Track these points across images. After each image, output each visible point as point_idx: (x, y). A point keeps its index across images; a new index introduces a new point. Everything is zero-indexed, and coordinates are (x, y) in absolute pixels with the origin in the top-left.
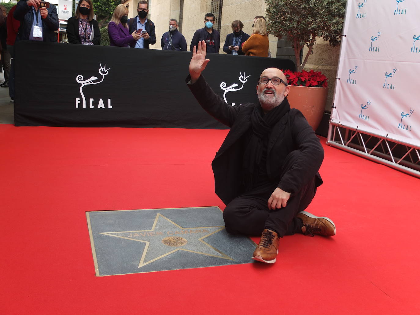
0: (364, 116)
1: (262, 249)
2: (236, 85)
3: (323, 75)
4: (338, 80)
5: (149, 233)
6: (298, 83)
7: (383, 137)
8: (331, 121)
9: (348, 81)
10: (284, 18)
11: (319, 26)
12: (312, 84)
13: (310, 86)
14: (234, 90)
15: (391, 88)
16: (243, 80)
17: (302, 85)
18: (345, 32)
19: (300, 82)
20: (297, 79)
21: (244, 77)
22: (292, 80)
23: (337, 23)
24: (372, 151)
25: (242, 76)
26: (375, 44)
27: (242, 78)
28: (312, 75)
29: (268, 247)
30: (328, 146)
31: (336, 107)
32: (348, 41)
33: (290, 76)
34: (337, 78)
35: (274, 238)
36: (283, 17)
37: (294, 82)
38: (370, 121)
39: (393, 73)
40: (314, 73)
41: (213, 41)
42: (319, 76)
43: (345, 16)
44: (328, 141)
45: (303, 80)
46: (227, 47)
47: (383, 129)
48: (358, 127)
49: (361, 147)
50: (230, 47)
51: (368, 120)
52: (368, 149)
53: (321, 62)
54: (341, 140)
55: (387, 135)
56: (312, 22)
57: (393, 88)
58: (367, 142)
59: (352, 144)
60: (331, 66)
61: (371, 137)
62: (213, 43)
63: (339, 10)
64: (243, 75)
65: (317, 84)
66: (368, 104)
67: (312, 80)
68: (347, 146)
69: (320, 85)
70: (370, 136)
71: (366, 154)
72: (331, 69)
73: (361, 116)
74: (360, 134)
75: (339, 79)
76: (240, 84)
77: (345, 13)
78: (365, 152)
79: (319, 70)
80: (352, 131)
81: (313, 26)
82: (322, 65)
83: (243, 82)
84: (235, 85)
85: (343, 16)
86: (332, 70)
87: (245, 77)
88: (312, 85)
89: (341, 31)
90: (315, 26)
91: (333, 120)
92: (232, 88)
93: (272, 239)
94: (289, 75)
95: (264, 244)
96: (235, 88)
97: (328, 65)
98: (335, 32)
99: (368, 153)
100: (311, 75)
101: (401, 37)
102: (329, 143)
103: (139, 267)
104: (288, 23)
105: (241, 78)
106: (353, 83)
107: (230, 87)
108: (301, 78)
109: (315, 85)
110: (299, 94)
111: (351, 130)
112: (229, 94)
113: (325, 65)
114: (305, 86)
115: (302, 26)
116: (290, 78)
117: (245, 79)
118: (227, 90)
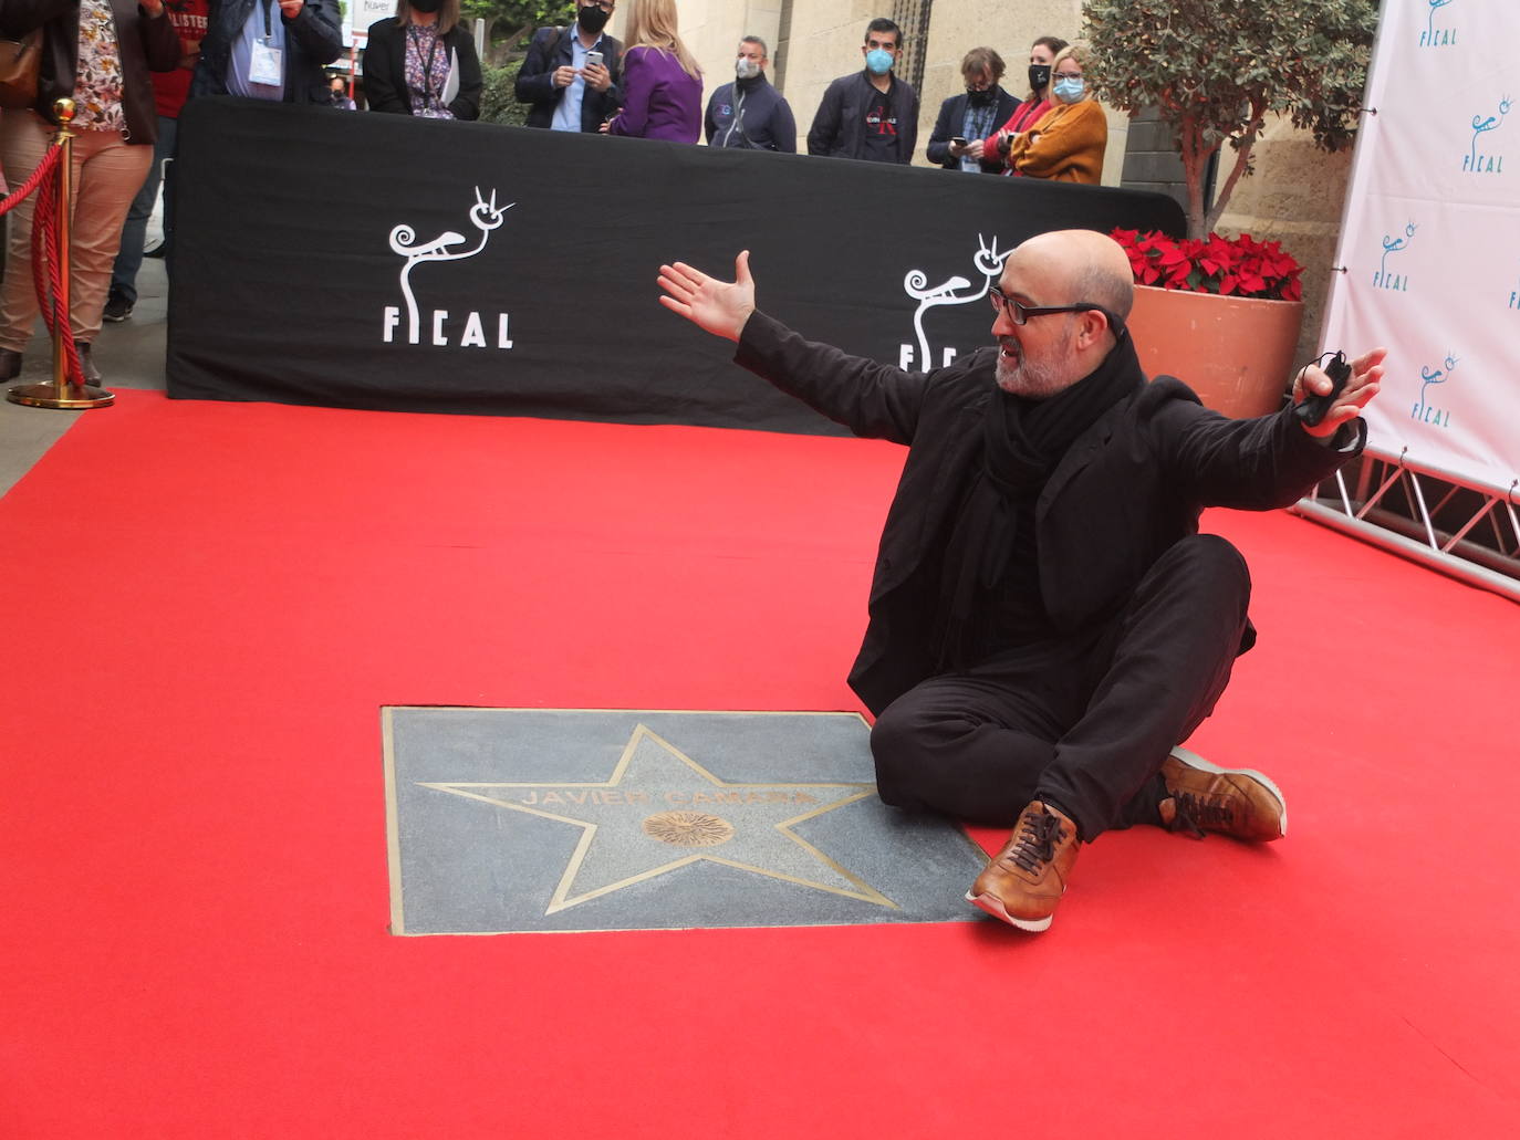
0: (1430, 409)
1: (1008, 873)
2: (964, 283)
3: (1286, 256)
4: (1340, 275)
5: (598, 794)
6: (1192, 282)
7: (1500, 491)
9: (1378, 281)
10: (1148, 41)
11: (1276, 75)
12: (1244, 287)
13: (1237, 292)
14: (954, 300)
16: (988, 263)
17: (1205, 287)
18: (1373, 99)
19: (1199, 278)
20: (1189, 264)
21: (994, 256)
22: (1168, 271)
23: (1345, 65)
24: (1456, 540)
25: (984, 252)
26: (1487, 144)
27: (987, 258)
28: (1246, 254)
29: (1034, 867)
30: (1295, 518)
32: (1382, 132)
33: (1162, 256)
34: (1335, 266)
35: (1062, 838)
36: (1145, 37)
37: (1172, 279)
38: (1454, 431)
40: (1251, 244)
41: (890, 121)
42: (1271, 258)
43: (1377, 40)
45: (1211, 269)
46: (943, 144)
47: (1498, 461)
48: (1406, 449)
49: (1415, 525)
50: (953, 144)
51: (1445, 425)
52: (1442, 534)
53: (1281, 208)
54: (1341, 498)
55: (1516, 483)
56: (1251, 58)
58: (1437, 508)
59: (1382, 514)
60: (1318, 223)
61: (1454, 490)
62: (890, 128)
63: (1355, 14)
64: (989, 247)
65: (1259, 285)
66: (1449, 365)
67: (1246, 271)
68: (1364, 519)
69: (1272, 289)
70: (1453, 486)
71: (1432, 552)
72: (1319, 233)
73: (1419, 408)
74: (1414, 477)
75: (1345, 270)
76: (977, 280)
77: (1375, 26)
78: (1428, 543)
79: (1274, 236)
80: (1385, 467)
81: (1254, 72)
82: (1287, 220)
83: (990, 272)
84: (960, 282)
85: (1367, 38)
86: (1320, 239)
87: (998, 254)
88: (1244, 290)
89: (1361, 91)
90: (1262, 70)
92: (948, 294)
93: (1056, 844)
94: (1159, 252)
95: (1020, 856)
96: (959, 292)
97: (1308, 218)
98: (1339, 95)
99: (1440, 547)
100: (1239, 252)
103: (549, 912)
104: (1161, 59)
105: (983, 258)
106: (1396, 287)
107: (942, 289)
108: (1205, 263)
109: (1253, 291)
110: (1194, 322)
111: (1382, 463)
112: (934, 313)
113: (1297, 221)
114: (1217, 293)
115: (1212, 71)
116: (1163, 262)
117: (995, 263)
118: (930, 299)
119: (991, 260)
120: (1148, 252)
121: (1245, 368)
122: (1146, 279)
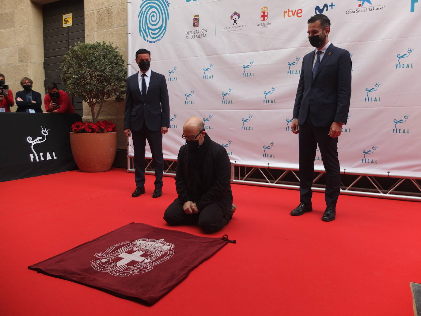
2: (41, 138)
3: (112, 124)
7: (174, 160)
8: (129, 155)
13: (107, 132)
14: (39, 142)
15: (174, 127)
16: (45, 133)
17: (102, 131)
19: (101, 130)
20: (98, 127)
21: (46, 131)
22: (94, 129)
27: (44, 131)
30: (130, 173)
31: (130, 145)
36: (83, 82)
37: (96, 130)
39: (174, 118)
44: (129, 170)
45: (103, 128)
47: (173, 155)
56: (106, 86)
57: (176, 127)
64: (44, 129)
67: (108, 127)
69: (113, 130)
72: (113, 118)
76: (43, 137)
79: (102, 120)
82: (104, 116)
83: (46, 135)
87: (46, 130)
90: (110, 88)
91: (130, 154)
92: (38, 141)
94: (90, 126)
96: (40, 140)
97: (109, 115)
100: (105, 123)
101: (176, 95)
102: (130, 171)
104: (88, 86)
105: (43, 132)
107: (36, 140)
108: (101, 127)
109: (110, 131)
110: (102, 139)
112: (35, 146)
113: (107, 116)
114: (104, 132)
115: (99, 88)
116: (93, 128)
117: (46, 132)
118: (34, 143)
119: (45, 132)
120: (87, 126)
121: (112, 146)
122: (89, 131)
